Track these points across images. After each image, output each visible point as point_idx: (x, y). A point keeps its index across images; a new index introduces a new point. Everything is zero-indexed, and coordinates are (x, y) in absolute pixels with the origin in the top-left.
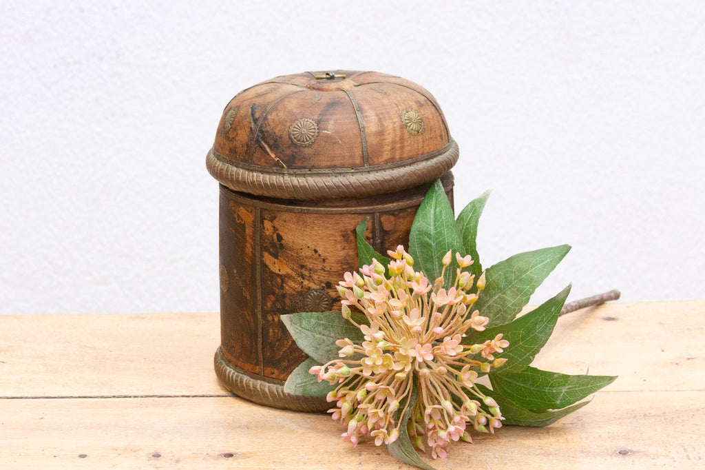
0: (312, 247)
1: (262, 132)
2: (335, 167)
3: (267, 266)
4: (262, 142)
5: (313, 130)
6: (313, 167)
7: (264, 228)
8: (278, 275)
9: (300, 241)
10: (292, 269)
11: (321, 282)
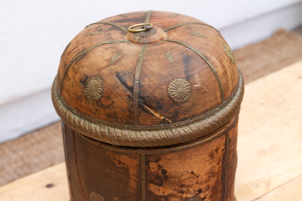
0: (190, 171)
1: (142, 98)
2: (207, 110)
3: (152, 193)
4: (145, 106)
5: (187, 87)
6: (193, 116)
7: (149, 168)
8: (162, 197)
9: (181, 170)
10: (174, 190)
11: (195, 191)
